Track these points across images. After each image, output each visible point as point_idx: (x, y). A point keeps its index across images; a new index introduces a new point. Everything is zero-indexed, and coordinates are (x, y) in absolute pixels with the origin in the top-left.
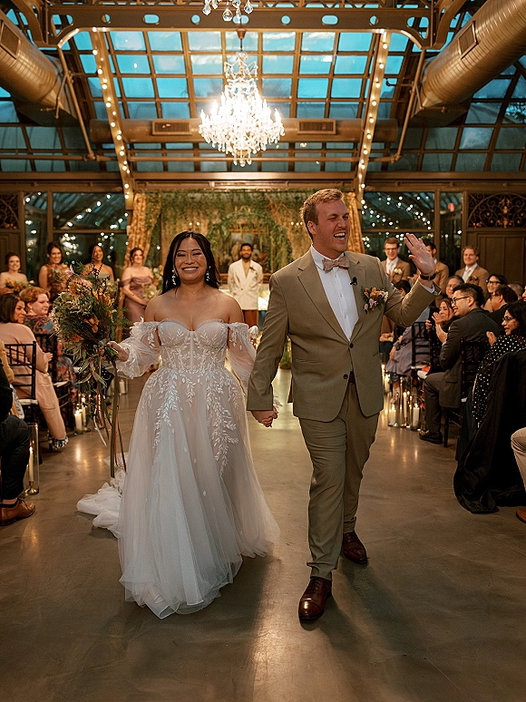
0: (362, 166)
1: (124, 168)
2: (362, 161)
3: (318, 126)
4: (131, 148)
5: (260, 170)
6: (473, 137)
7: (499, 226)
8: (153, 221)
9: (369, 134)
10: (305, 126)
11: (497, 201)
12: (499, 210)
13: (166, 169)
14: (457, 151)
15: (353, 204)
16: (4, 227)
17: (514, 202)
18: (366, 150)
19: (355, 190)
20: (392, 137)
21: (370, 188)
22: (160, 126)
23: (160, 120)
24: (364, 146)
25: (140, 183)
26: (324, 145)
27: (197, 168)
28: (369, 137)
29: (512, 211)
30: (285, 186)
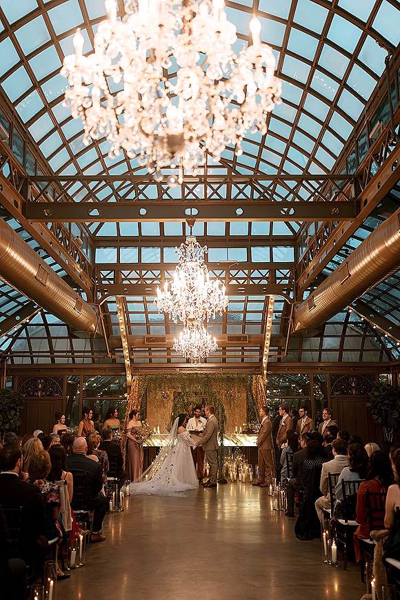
0: (265, 360)
1: (127, 362)
2: (264, 358)
3: (238, 338)
4: (131, 350)
5: (206, 362)
6: (329, 342)
7: (350, 394)
8: (143, 392)
9: (267, 343)
10: (230, 338)
11: (348, 379)
12: (349, 385)
13: (150, 361)
14: (321, 350)
15: (261, 381)
16: (53, 396)
17: (358, 380)
18: (266, 351)
19: (262, 374)
20: (281, 344)
21: (270, 372)
22: (148, 339)
23: (149, 336)
24: (265, 349)
25: (135, 369)
26: (243, 348)
27: (169, 361)
28: (268, 345)
29: (357, 385)
30: (221, 371)
